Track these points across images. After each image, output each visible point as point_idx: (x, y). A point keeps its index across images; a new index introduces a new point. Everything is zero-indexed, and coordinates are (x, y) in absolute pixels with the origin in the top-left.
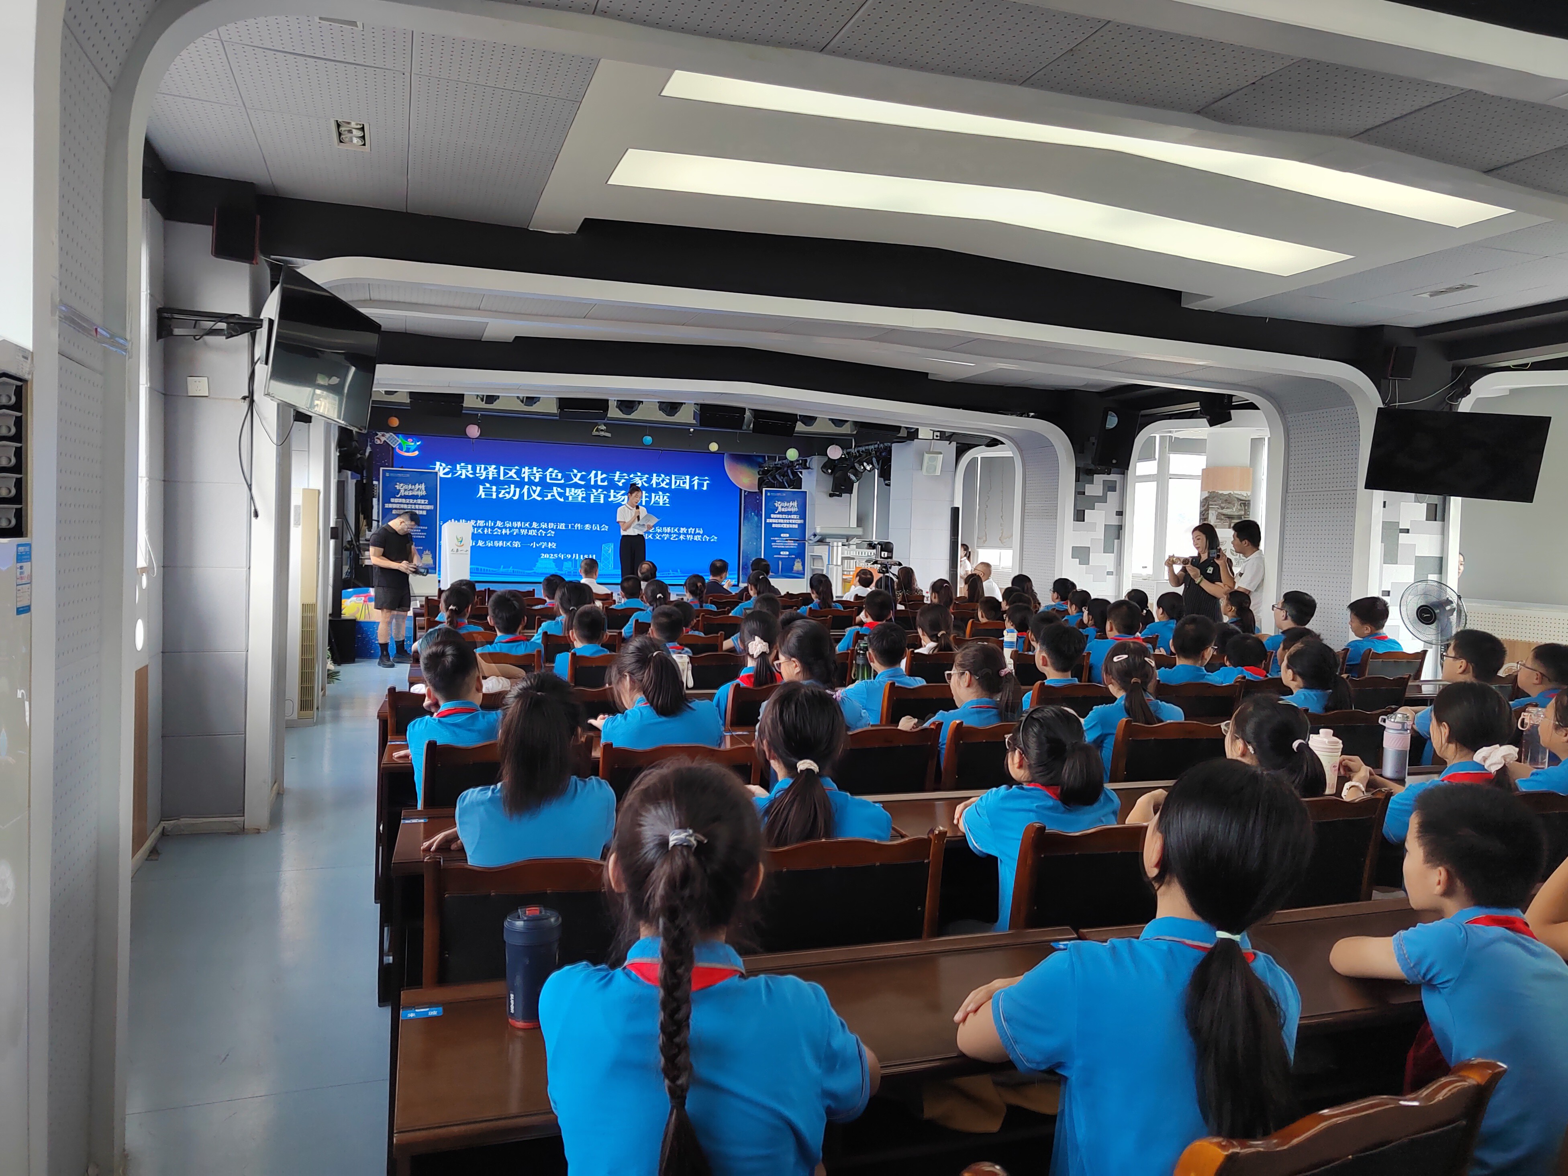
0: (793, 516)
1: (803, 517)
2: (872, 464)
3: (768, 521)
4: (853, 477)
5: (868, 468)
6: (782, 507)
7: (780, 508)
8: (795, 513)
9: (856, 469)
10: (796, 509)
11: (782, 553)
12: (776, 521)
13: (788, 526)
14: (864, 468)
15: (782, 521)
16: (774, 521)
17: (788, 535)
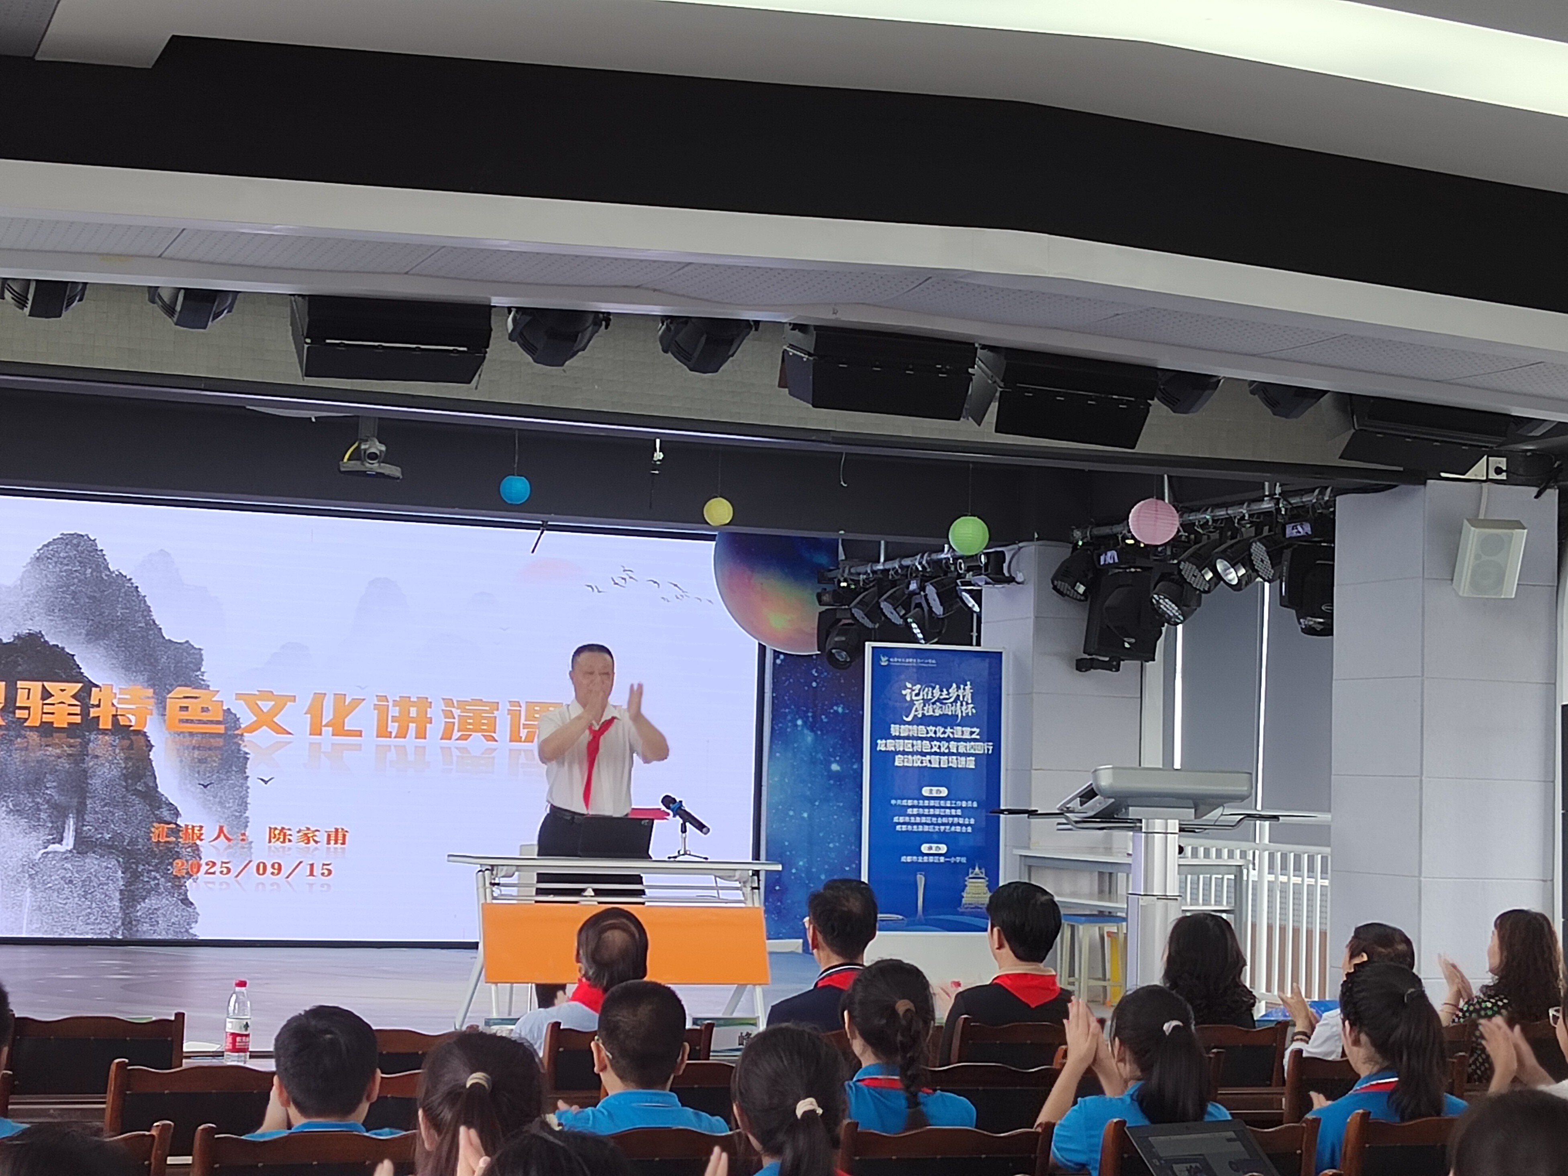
0: (958, 731)
1: (993, 733)
2: (1248, 563)
3: (881, 745)
4: (1169, 607)
5: (1233, 577)
6: (926, 701)
7: (918, 705)
8: (966, 721)
9: (1182, 582)
10: (970, 710)
11: (925, 848)
12: (907, 745)
13: (944, 762)
14: (1217, 576)
15: (926, 746)
16: (900, 745)
17: (944, 792)
